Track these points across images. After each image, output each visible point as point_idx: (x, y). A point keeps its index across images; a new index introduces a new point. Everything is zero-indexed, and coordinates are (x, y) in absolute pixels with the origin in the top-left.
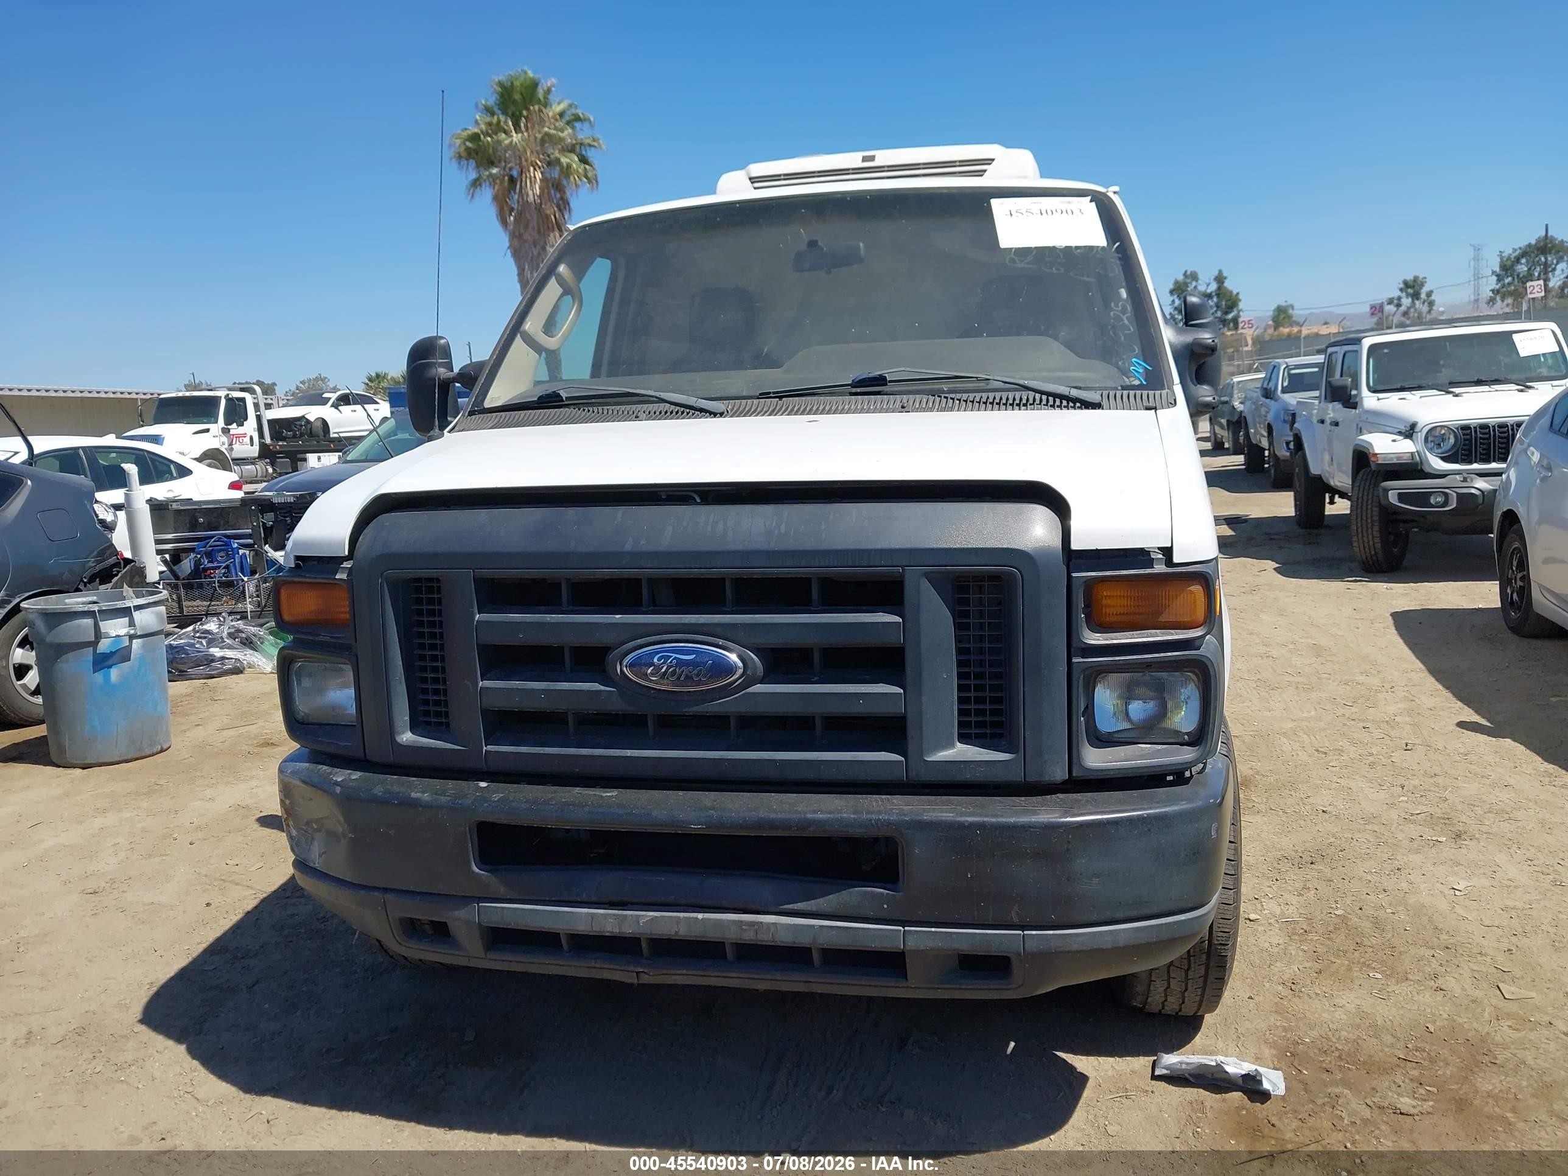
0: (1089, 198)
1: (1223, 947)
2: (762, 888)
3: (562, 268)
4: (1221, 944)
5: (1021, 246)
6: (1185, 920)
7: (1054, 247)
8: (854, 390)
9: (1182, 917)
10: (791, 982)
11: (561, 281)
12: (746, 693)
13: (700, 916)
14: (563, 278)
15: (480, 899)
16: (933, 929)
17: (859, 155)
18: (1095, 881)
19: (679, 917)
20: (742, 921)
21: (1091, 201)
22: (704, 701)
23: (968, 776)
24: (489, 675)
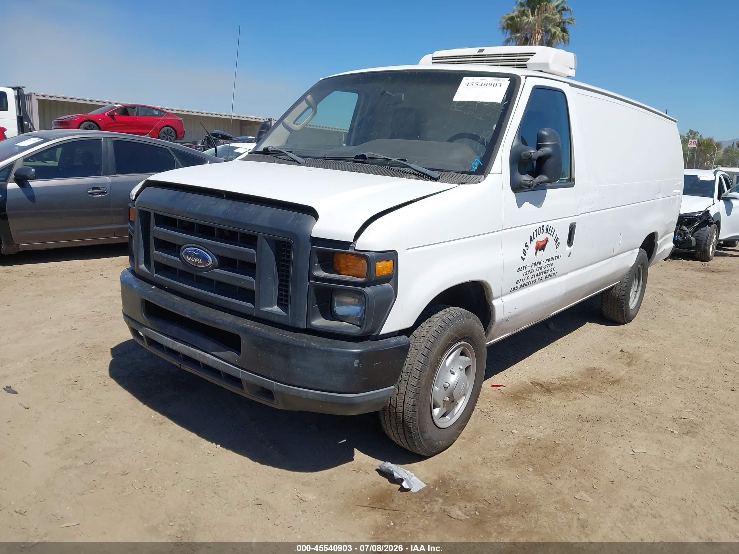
0: (509, 79)
1: (408, 423)
2: (210, 344)
3: (309, 97)
4: (407, 421)
5: (461, 100)
6: (339, 396)
7: (476, 102)
8: (355, 160)
9: (339, 395)
10: (216, 381)
11: (307, 102)
12: (212, 271)
13: (191, 349)
14: (308, 101)
15: (146, 327)
16: (249, 373)
17: (478, 49)
18: (299, 369)
19: (186, 347)
20: (201, 354)
21: (509, 80)
22: (201, 272)
23: (272, 319)
24: (159, 249)
